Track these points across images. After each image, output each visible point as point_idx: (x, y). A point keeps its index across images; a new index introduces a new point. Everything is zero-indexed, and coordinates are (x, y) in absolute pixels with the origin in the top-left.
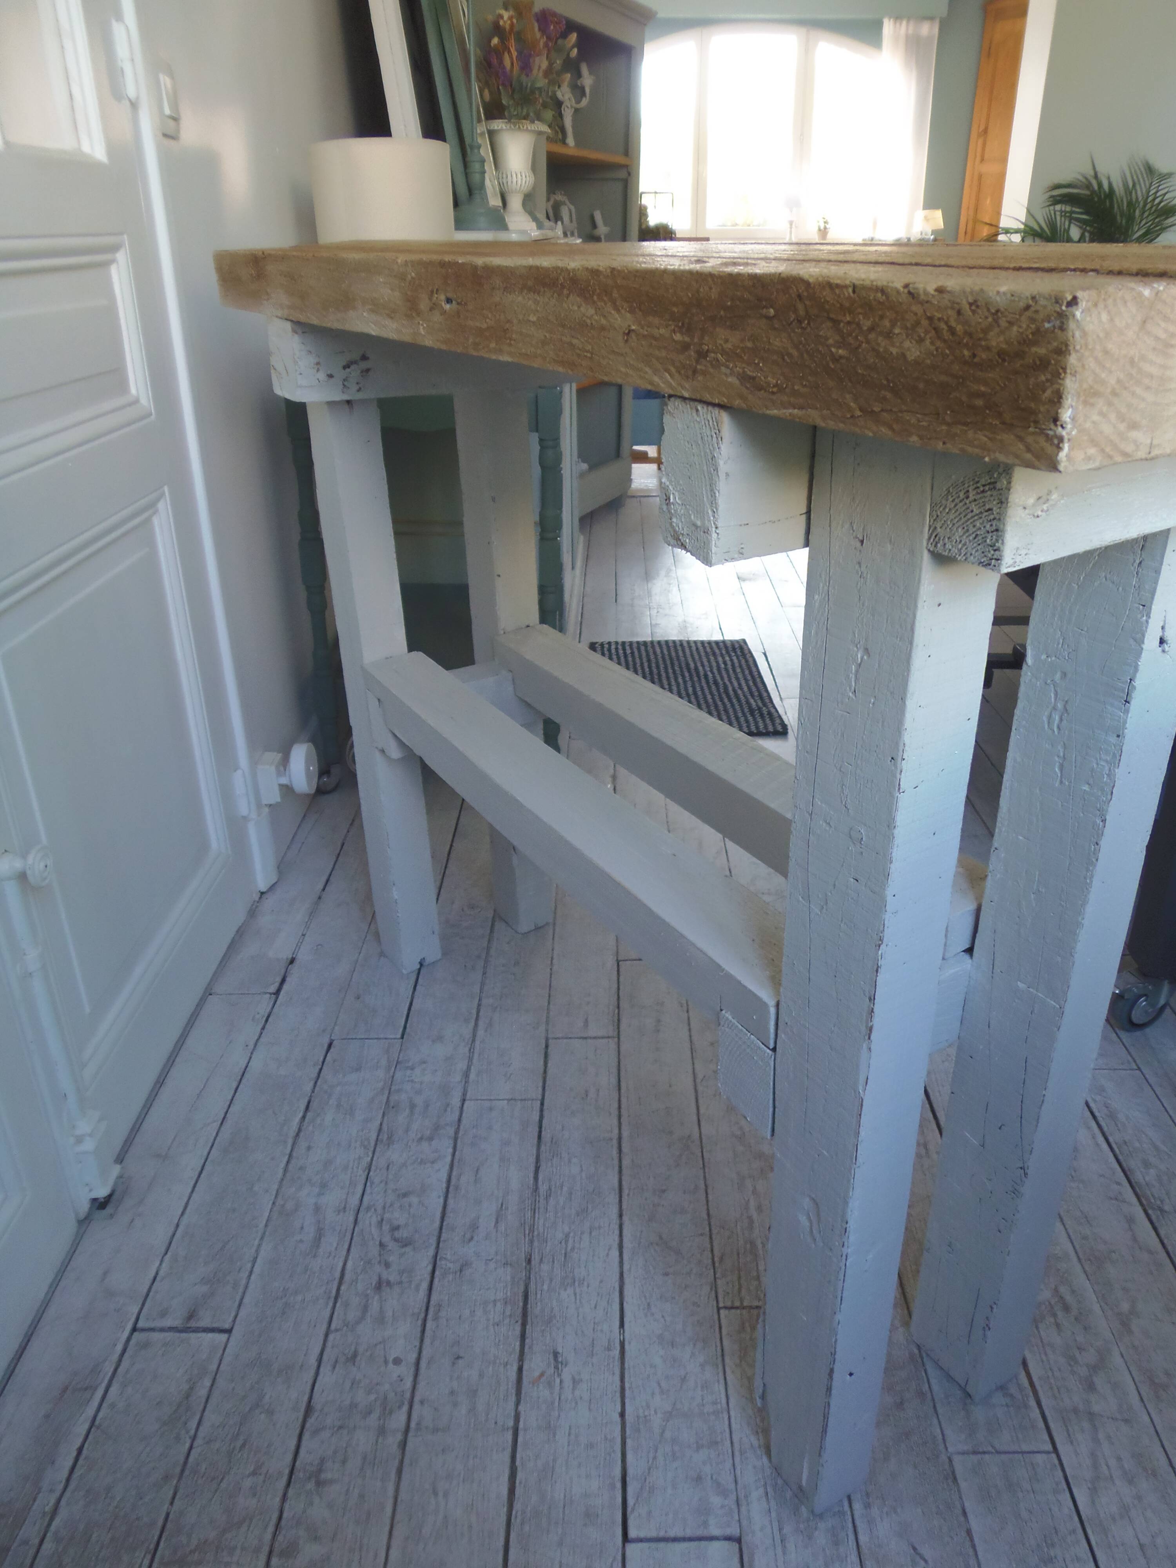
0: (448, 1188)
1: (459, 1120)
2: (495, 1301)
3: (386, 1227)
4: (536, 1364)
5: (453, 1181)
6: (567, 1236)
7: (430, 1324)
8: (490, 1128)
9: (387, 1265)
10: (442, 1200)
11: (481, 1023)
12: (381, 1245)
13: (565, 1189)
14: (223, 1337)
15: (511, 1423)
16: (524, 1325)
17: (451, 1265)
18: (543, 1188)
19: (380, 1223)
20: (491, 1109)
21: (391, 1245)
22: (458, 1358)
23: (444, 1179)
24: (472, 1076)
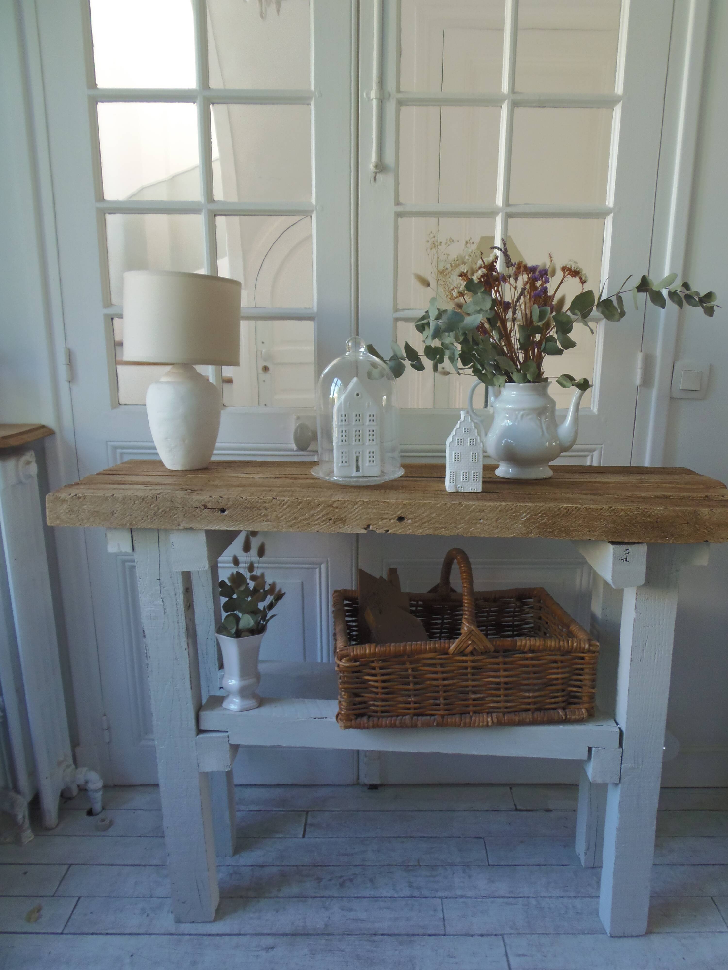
0: (376, 897)
1: (426, 897)
2: (305, 922)
3: (352, 877)
4: (269, 941)
5: (380, 899)
6: (343, 951)
7: (296, 899)
8: (420, 911)
9: (330, 880)
10: (368, 896)
11: (510, 900)
12: (342, 877)
13: (375, 949)
14: (301, 836)
15: (242, 932)
16: (292, 935)
17: (328, 903)
18: (376, 938)
19: (355, 874)
20: (435, 910)
21: (341, 880)
22: (277, 911)
23: (382, 895)
24: (462, 900)
